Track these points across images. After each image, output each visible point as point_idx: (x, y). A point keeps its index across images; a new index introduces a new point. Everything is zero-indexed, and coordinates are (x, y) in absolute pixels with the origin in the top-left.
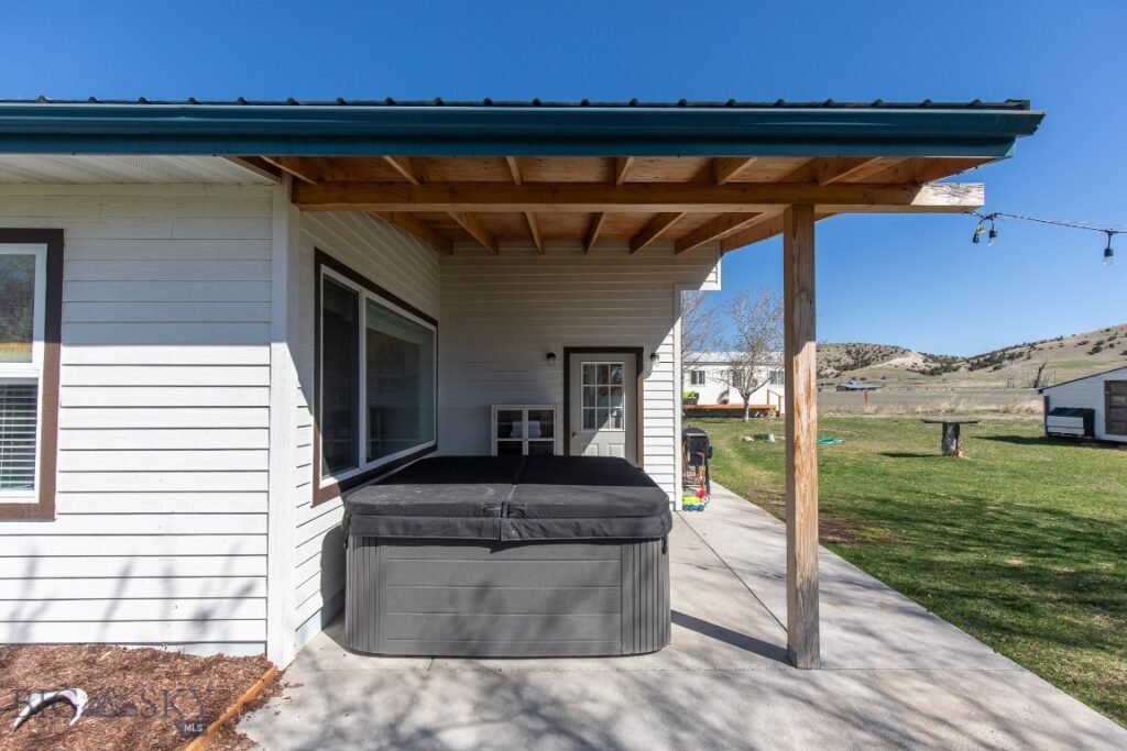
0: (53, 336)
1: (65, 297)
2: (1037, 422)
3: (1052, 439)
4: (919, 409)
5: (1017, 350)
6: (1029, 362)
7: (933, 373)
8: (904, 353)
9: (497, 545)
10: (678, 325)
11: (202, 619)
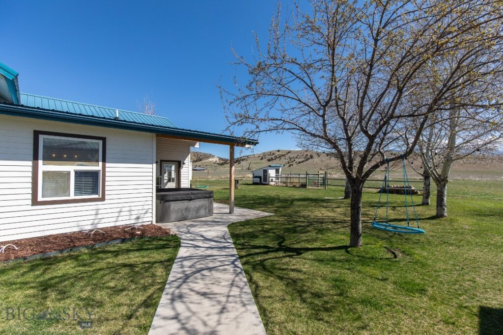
0: (104, 161)
1: (107, 152)
2: (250, 180)
3: (254, 184)
4: (223, 177)
5: (244, 158)
6: (247, 162)
7: (222, 164)
8: (213, 156)
9: (190, 200)
10: (189, 155)
11: (138, 218)
